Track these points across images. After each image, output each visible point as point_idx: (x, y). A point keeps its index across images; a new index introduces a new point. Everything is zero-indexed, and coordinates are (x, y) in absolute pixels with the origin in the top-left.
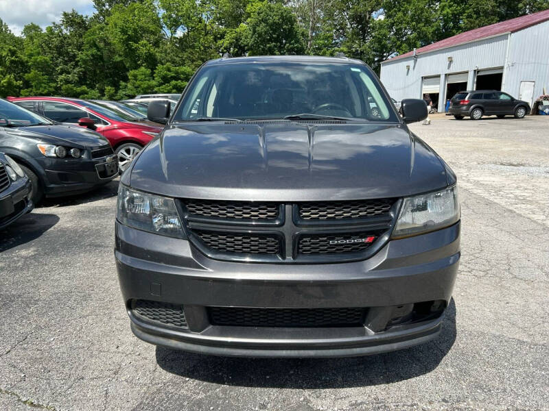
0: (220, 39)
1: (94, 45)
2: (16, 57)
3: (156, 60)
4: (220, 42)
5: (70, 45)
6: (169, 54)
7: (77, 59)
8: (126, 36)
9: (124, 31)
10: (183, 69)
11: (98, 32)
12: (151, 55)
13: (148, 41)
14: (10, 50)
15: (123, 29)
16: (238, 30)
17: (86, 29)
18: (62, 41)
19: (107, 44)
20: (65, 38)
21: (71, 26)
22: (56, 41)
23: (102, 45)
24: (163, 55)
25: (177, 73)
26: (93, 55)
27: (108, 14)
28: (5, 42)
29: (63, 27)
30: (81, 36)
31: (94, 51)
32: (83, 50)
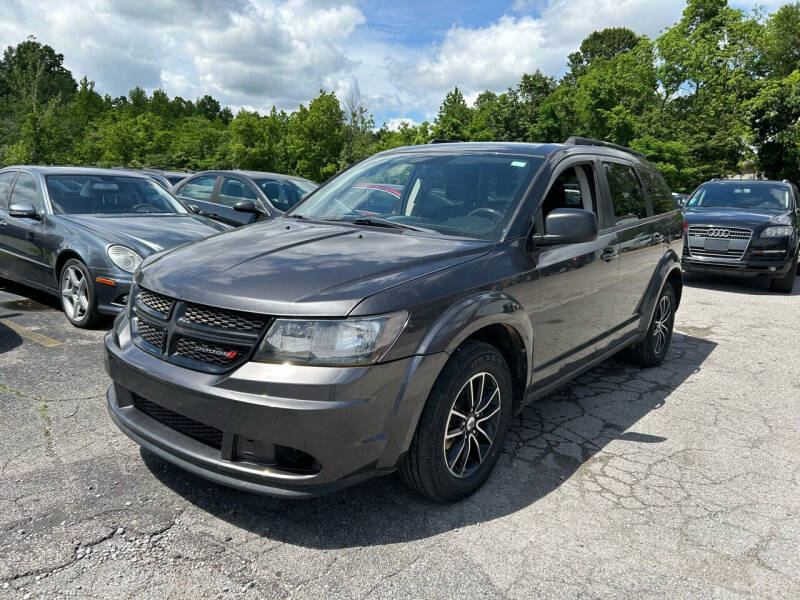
0: (749, 97)
1: (552, 115)
2: (458, 133)
3: (632, 133)
4: (746, 103)
5: (522, 116)
6: (654, 123)
7: (527, 134)
8: (596, 101)
9: (595, 94)
10: (673, 145)
11: (560, 97)
12: (626, 125)
13: (625, 105)
14: (453, 124)
15: (594, 92)
16: (785, 81)
17: (547, 94)
18: (513, 112)
19: (569, 112)
20: (518, 108)
21: (529, 91)
22: (507, 113)
23: (562, 114)
24: (645, 125)
25: (660, 151)
26: (548, 129)
27: (584, 72)
28: (453, 115)
29: (519, 94)
30: (538, 104)
31: (551, 121)
32: (536, 122)
